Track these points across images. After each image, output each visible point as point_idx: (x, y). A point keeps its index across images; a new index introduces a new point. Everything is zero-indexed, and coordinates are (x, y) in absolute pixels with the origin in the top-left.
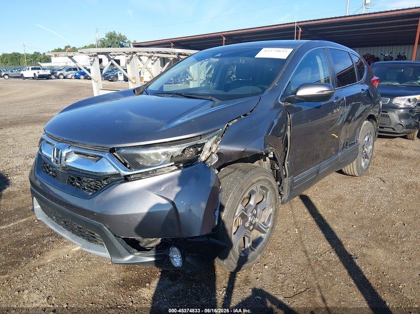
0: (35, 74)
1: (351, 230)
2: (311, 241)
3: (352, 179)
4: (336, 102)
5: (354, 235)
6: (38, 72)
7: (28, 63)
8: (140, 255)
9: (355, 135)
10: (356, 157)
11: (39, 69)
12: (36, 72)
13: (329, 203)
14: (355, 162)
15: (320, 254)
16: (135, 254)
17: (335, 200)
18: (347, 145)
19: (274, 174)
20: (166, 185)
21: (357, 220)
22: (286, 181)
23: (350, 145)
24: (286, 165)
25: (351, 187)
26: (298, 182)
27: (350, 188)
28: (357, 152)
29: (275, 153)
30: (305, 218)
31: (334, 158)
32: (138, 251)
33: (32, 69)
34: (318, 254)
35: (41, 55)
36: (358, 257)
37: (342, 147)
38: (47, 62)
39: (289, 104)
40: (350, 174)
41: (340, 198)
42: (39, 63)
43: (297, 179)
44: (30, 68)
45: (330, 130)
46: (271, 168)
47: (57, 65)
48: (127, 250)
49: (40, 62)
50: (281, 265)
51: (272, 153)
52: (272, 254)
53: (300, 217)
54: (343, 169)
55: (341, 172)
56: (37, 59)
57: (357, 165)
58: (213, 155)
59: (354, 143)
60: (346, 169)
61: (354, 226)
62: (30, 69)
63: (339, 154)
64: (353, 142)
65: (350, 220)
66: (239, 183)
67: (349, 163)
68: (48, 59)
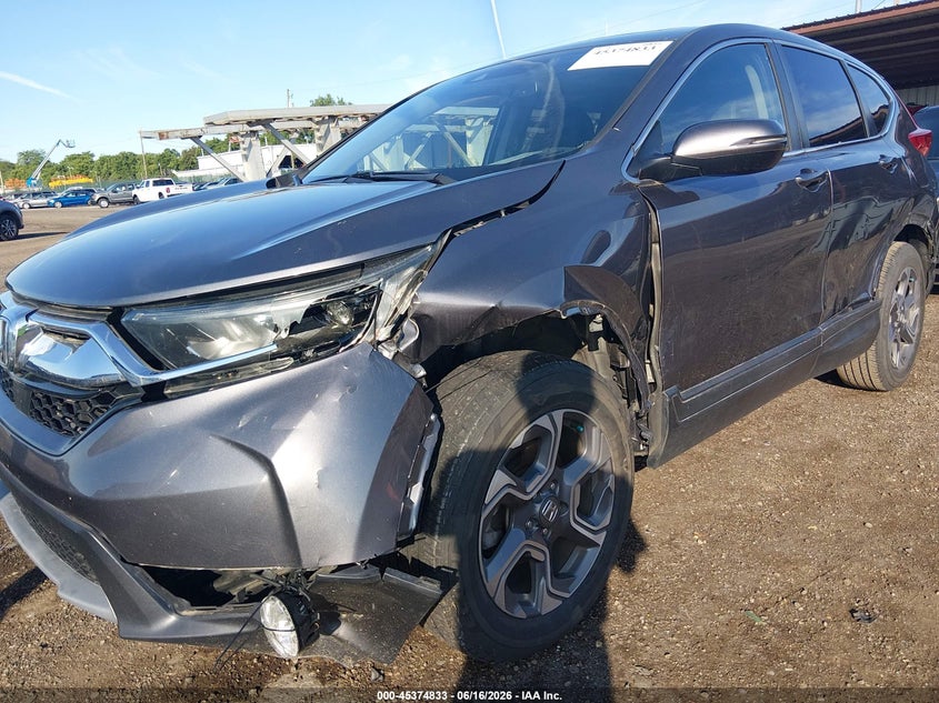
0: (160, 194)
1: (858, 534)
2: (739, 569)
3: (867, 398)
4: (801, 183)
5: (864, 553)
6: (168, 190)
7: (151, 174)
8: (194, 617)
9: (866, 277)
10: (872, 338)
11: (170, 183)
12: (162, 189)
13: (799, 459)
14: (871, 352)
15: (761, 608)
16: (184, 613)
17: (816, 454)
18: (845, 304)
19: (620, 380)
20: (254, 413)
21: (876, 508)
22: (657, 402)
23: (854, 306)
24: (652, 356)
25: (865, 417)
26: (694, 406)
27: (861, 421)
28: (874, 325)
29: (608, 318)
30: (729, 503)
31: (805, 338)
32: (192, 605)
33: (156, 183)
34: (755, 606)
35: (178, 154)
36: (876, 617)
37: (830, 308)
38: (191, 168)
39: (657, 183)
40: (861, 383)
41: (832, 448)
42: (174, 172)
43: (688, 395)
44: (151, 181)
45: (793, 263)
46: (612, 367)
47: (207, 173)
48: (160, 601)
49: (177, 169)
50: (642, 640)
51: (599, 318)
52: (620, 607)
53: (715, 501)
54: (841, 370)
55: (833, 378)
56: (171, 164)
57: (879, 362)
58: (405, 324)
59: (867, 300)
60: (848, 370)
61: (868, 525)
62: (151, 183)
63: (822, 328)
64: (864, 296)
65: (857, 508)
66: (490, 407)
67: (857, 354)
68: (193, 163)
